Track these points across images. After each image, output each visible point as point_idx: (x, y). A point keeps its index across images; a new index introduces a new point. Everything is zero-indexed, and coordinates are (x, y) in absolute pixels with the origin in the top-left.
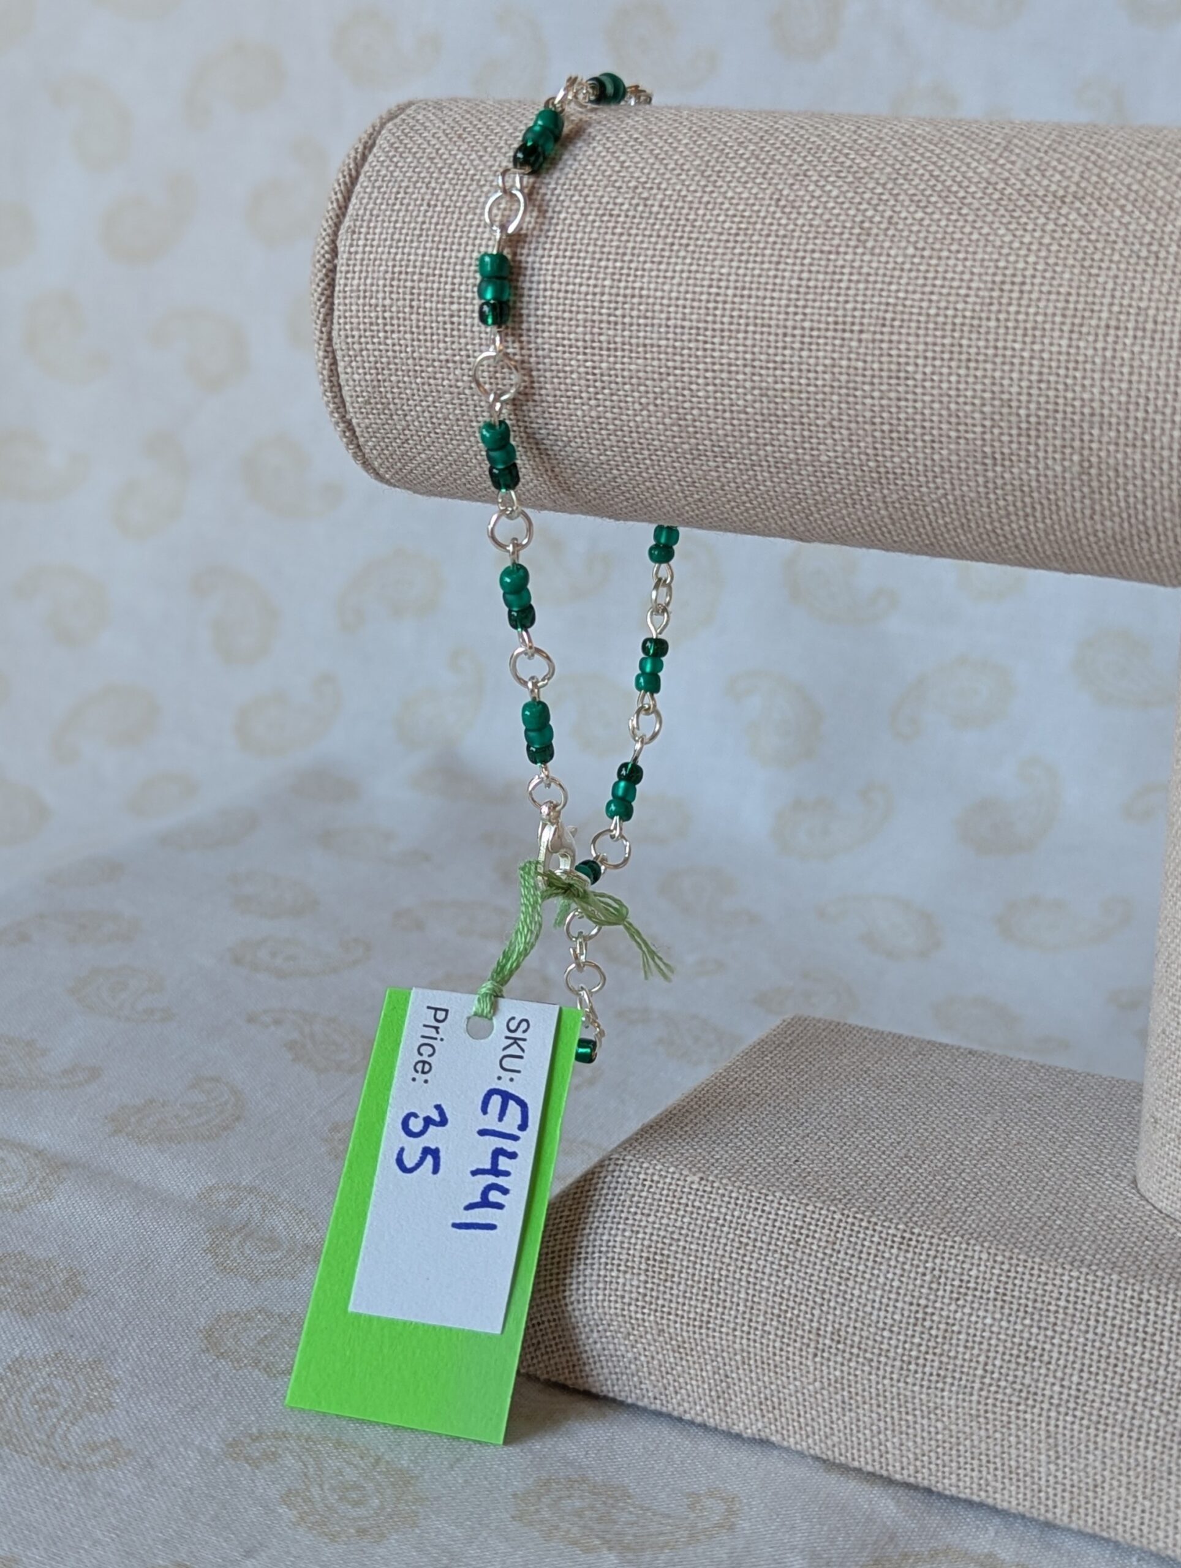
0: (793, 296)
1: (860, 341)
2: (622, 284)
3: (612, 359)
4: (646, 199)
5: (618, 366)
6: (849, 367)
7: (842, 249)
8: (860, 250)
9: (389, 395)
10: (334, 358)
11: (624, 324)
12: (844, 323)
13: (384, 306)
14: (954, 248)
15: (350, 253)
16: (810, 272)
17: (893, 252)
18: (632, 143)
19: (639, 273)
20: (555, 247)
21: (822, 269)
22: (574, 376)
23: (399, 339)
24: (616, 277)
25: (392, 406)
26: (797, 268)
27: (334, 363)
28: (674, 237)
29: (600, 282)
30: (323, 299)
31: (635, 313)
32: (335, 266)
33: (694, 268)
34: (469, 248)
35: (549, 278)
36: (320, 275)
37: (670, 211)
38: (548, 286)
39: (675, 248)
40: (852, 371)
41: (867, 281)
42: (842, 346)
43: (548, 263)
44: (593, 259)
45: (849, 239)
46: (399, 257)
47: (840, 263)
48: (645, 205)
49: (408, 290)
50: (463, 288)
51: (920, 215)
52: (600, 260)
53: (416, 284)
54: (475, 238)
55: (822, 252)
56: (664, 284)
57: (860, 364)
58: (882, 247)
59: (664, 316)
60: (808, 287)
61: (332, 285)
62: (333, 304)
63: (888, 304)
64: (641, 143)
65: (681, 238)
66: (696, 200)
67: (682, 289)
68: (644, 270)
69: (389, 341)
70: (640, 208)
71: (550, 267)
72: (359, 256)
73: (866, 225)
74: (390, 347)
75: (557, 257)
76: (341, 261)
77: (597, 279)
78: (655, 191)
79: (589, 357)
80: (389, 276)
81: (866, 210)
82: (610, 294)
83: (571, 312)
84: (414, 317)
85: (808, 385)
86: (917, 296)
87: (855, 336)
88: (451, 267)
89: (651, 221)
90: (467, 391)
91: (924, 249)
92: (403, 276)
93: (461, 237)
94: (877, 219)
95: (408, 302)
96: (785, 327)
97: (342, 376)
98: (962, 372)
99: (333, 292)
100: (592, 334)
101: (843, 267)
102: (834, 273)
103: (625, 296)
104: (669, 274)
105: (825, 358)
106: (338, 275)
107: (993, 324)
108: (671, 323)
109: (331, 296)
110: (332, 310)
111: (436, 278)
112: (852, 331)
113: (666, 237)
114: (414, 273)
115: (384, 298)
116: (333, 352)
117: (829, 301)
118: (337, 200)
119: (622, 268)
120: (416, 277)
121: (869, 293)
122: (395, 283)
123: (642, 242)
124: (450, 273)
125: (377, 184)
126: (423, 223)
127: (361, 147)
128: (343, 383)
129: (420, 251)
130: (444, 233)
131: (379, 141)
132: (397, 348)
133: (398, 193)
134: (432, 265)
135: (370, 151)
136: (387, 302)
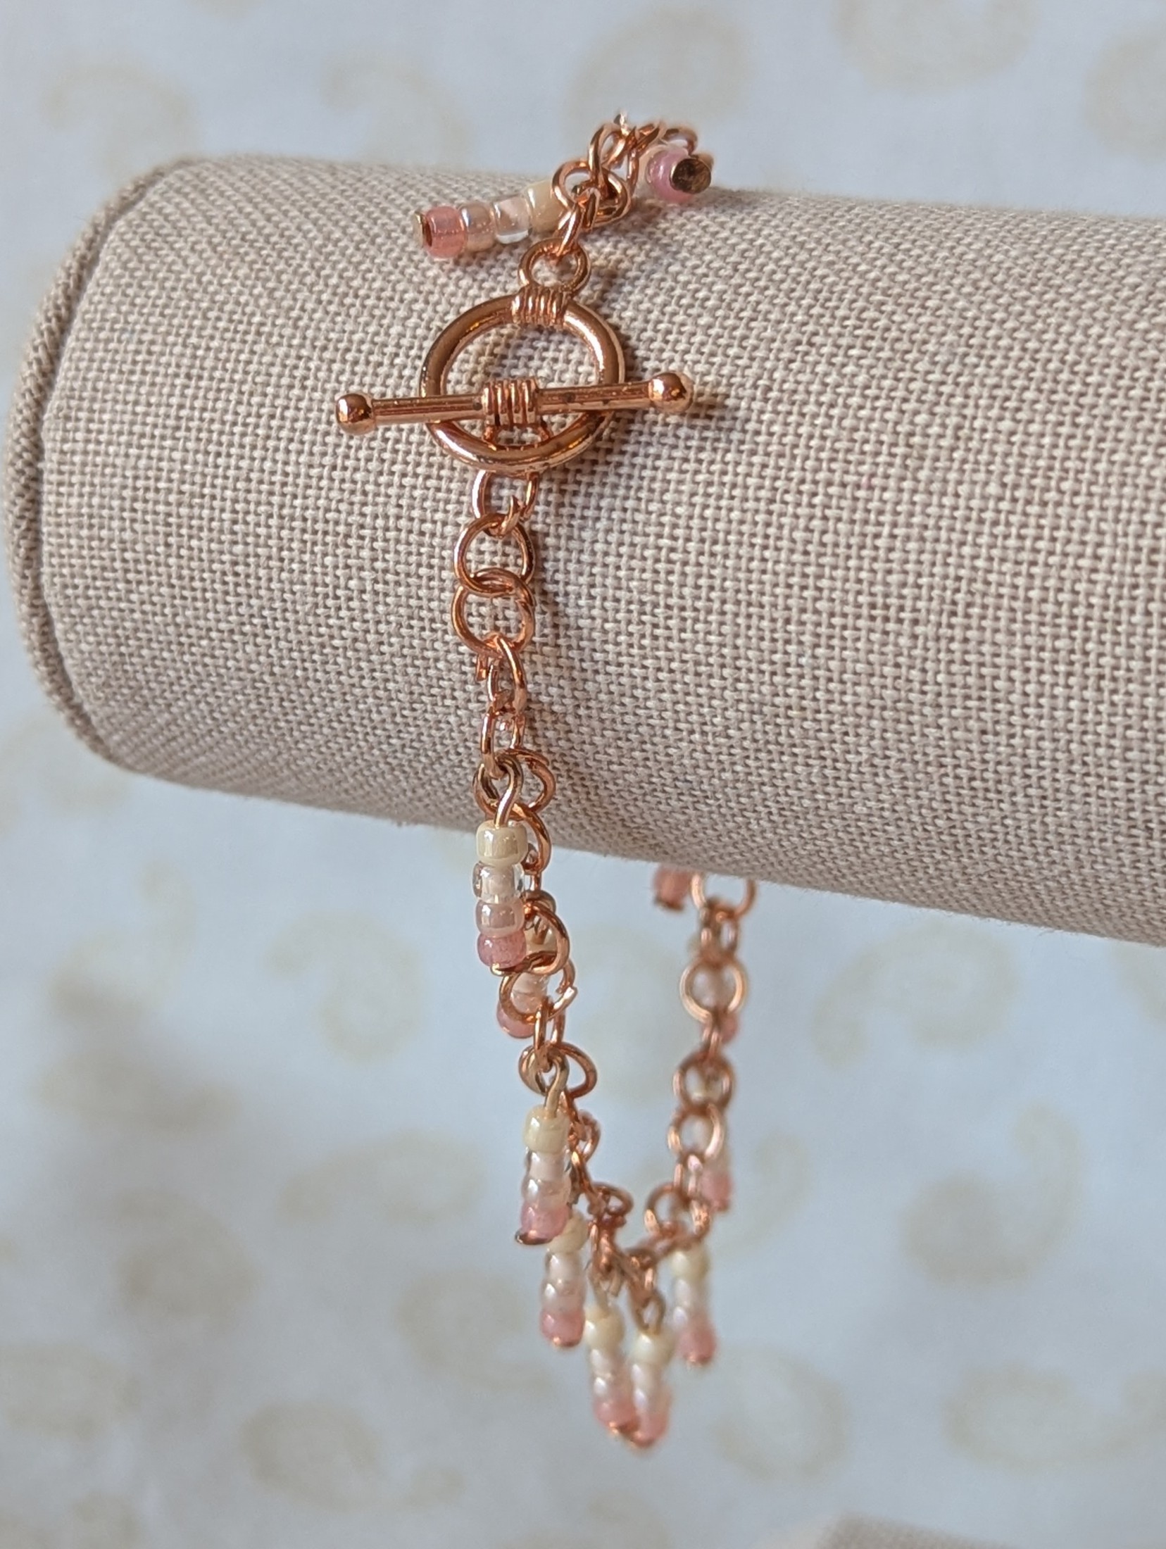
0: (799, 558)
6: (897, 678)
7: (878, 482)
8: (908, 485)
9: (140, 676)
10: (47, 617)
12: (887, 607)
13: (122, 541)
14: (1068, 486)
15: (62, 452)
16: (826, 518)
17: (964, 490)
21: (845, 514)
22: (441, 665)
23: (151, 595)
25: (145, 692)
26: (803, 511)
27: (47, 622)
30: (24, 525)
32: (40, 472)
33: (630, 504)
34: (257, 454)
35: (392, 511)
36: (16, 487)
38: (391, 523)
40: (902, 684)
41: (923, 539)
42: (884, 644)
43: (389, 485)
45: (890, 464)
46: (143, 463)
47: (875, 505)
49: (160, 519)
50: (250, 518)
51: (1006, 425)
53: (174, 509)
54: (267, 437)
55: (844, 485)
57: (916, 675)
58: (945, 481)
60: (823, 544)
61: (35, 503)
62: (39, 533)
63: (959, 578)
67: (613, 537)
69: (134, 597)
71: (393, 491)
72: (77, 459)
73: (917, 440)
74: (136, 606)
76: (48, 464)
80: (127, 493)
81: (917, 413)
83: (431, 567)
84: (172, 561)
87: (906, 629)
88: (230, 483)
90: (266, 678)
91: (1017, 486)
92: (151, 495)
93: (243, 435)
94: (935, 430)
95: (161, 539)
96: (788, 608)
97: (62, 644)
99: (38, 512)
101: (881, 512)
102: (866, 522)
105: (857, 661)
106: (46, 488)
108: (596, 591)
109: (35, 520)
110: (38, 542)
111: (207, 501)
112: (900, 621)
114: (169, 491)
115: (123, 530)
116: (45, 606)
117: (860, 569)
120: (173, 498)
121: (926, 558)
122: (138, 505)
124: (229, 494)
125: (102, 335)
126: (181, 407)
127: (75, 265)
128: (64, 653)
129: (177, 455)
130: (216, 426)
131: (105, 256)
132: (147, 607)
133: (137, 352)
134: (198, 479)
135: (90, 273)
136: (127, 535)
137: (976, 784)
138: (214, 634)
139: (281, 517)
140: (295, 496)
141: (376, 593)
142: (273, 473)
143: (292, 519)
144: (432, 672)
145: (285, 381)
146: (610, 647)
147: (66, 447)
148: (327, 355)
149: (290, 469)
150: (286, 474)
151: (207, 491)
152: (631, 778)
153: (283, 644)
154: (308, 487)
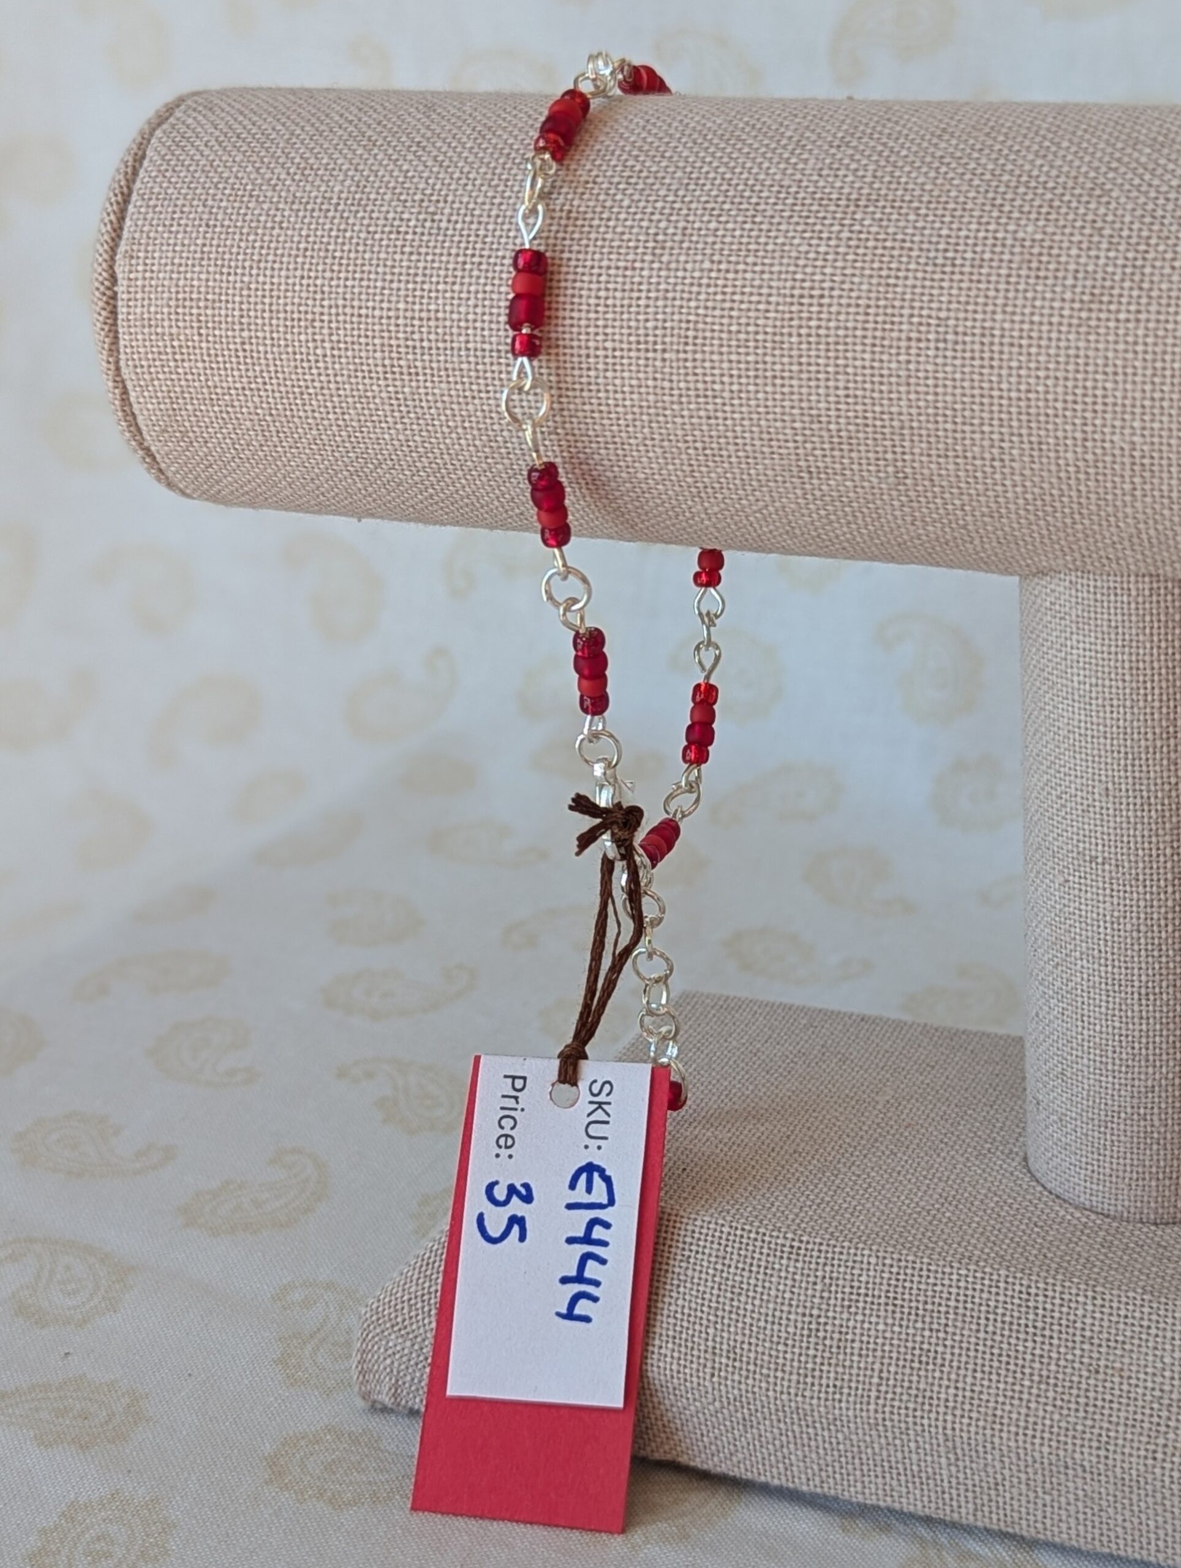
0: (592, 315)
1: (664, 360)
2: (417, 307)
3: (414, 384)
4: (434, 214)
5: (422, 391)
6: (655, 387)
7: (638, 265)
8: (656, 265)
9: (187, 424)
10: (125, 387)
11: (422, 348)
12: (646, 342)
13: (171, 334)
14: (750, 260)
15: (130, 279)
16: (607, 289)
17: (689, 266)
18: (414, 149)
19: (433, 295)
20: (343, 268)
21: (619, 286)
22: (377, 401)
23: (191, 368)
24: (410, 299)
25: (191, 434)
26: (594, 286)
27: (125, 392)
28: (465, 255)
29: (393, 306)
30: (107, 328)
31: (432, 337)
32: (116, 293)
33: (488, 288)
34: (254, 272)
35: (341, 302)
36: (101, 304)
37: (459, 226)
38: (340, 310)
39: (468, 267)
40: (659, 391)
41: (666, 298)
42: (646, 366)
43: (338, 286)
44: (384, 280)
45: (644, 254)
46: (181, 283)
47: (637, 279)
48: (433, 221)
49: (194, 318)
50: (252, 313)
51: (713, 225)
52: (392, 281)
53: (202, 311)
54: (260, 261)
55: (618, 268)
56: (459, 305)
57: (666, 384)
58: (678, 262)
59: (462, 339)
60: (607, 306)
61: (114, 313)
62: (117, 332)
63: (688, 322)
64: (424, 148)
65: (473, 255)
66: (485, 214)
67: (479, 310)
68: (437, 291)
69: (180, 370)
70: (428, 224)
71: (341, 290)
72: (139, 283)
73: (660, 238)
74: (182, 376)
75: (347, 279)
76: (121, 287)
77: (389, 302)
78: (441, 205)
79: (390, 382)
81: (659, 221)
82: (405, 318)
83: (367, 337)
84: (204, 345)
85: (617, 406)
86: (717, 313)
87: (659, 355)
88: (237, 292)
89: (440, 238)
90: (268, 418)
91: (720, 262)
92: (187, 303)
93: (244, 260)
94: (671, 231)
95: (195, 331)
96: (587, 348)
97: (135, 406)
98: (769, 389)
99: (116, 319)
100: (391, 358)
101: (640, 284)
102: (632, 290)
103: (421, 319)
104: (464, 295)
105: (631, 378)
106: (120, 303)
107: (794, 339)
108: (470, 345)
109: (114, 325)
110: (116, 338)
111: (223, 305)
112: (655, 351)
113: (458, 255)
114: (199, 299)
115: (171, 327)
116: (123, 381)
117: (629, 320)
118: (111, 222)
119: (415, 290)
120: (201, 304)
121: (668, 310)
122: (180, 310)
123: (433, 261)
124: (237, 299)
125: (152, 203)
126: (204, 245)
127: (131, 159)
128: (137, 412)
129: (203, 276)
130: (227, 256)
131: (150, 153)
132: (189, 377)
133: (174, 212)
134: (217, 290)
135: (141, 165)
136: (174, 330)
137: (708, 452)
138: (233, 392)
139: (271, 311)
140: (279, 297)
141: (333, 356)
142: (264, 283)
143: (278, 312)
144: (372, 406)
145: (269, 225)
146: (481, 381)
147: (132, 276)
148: (295, 207)
149: (275, 280)
150: (272, 284)
151: (223, 298)
152: (500, 467)
153: (277, 395)
154: (287, 290)
